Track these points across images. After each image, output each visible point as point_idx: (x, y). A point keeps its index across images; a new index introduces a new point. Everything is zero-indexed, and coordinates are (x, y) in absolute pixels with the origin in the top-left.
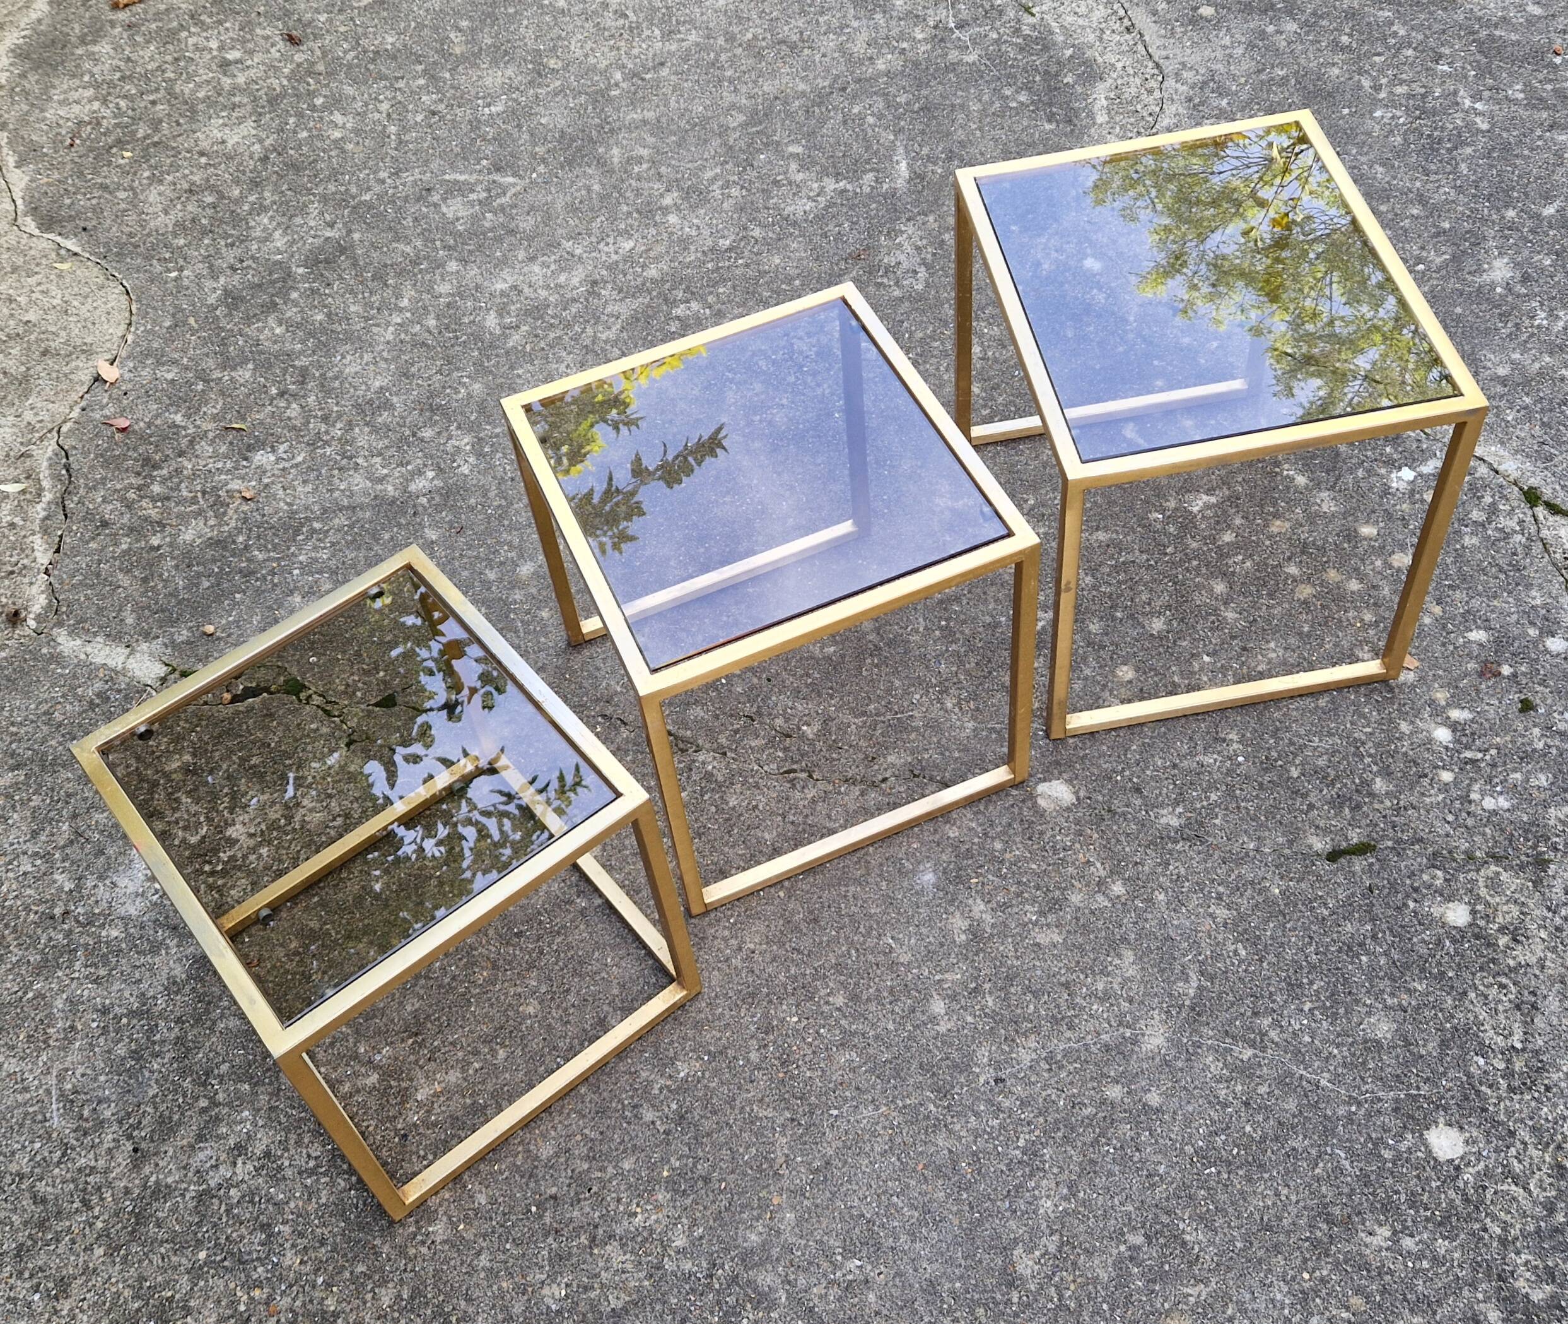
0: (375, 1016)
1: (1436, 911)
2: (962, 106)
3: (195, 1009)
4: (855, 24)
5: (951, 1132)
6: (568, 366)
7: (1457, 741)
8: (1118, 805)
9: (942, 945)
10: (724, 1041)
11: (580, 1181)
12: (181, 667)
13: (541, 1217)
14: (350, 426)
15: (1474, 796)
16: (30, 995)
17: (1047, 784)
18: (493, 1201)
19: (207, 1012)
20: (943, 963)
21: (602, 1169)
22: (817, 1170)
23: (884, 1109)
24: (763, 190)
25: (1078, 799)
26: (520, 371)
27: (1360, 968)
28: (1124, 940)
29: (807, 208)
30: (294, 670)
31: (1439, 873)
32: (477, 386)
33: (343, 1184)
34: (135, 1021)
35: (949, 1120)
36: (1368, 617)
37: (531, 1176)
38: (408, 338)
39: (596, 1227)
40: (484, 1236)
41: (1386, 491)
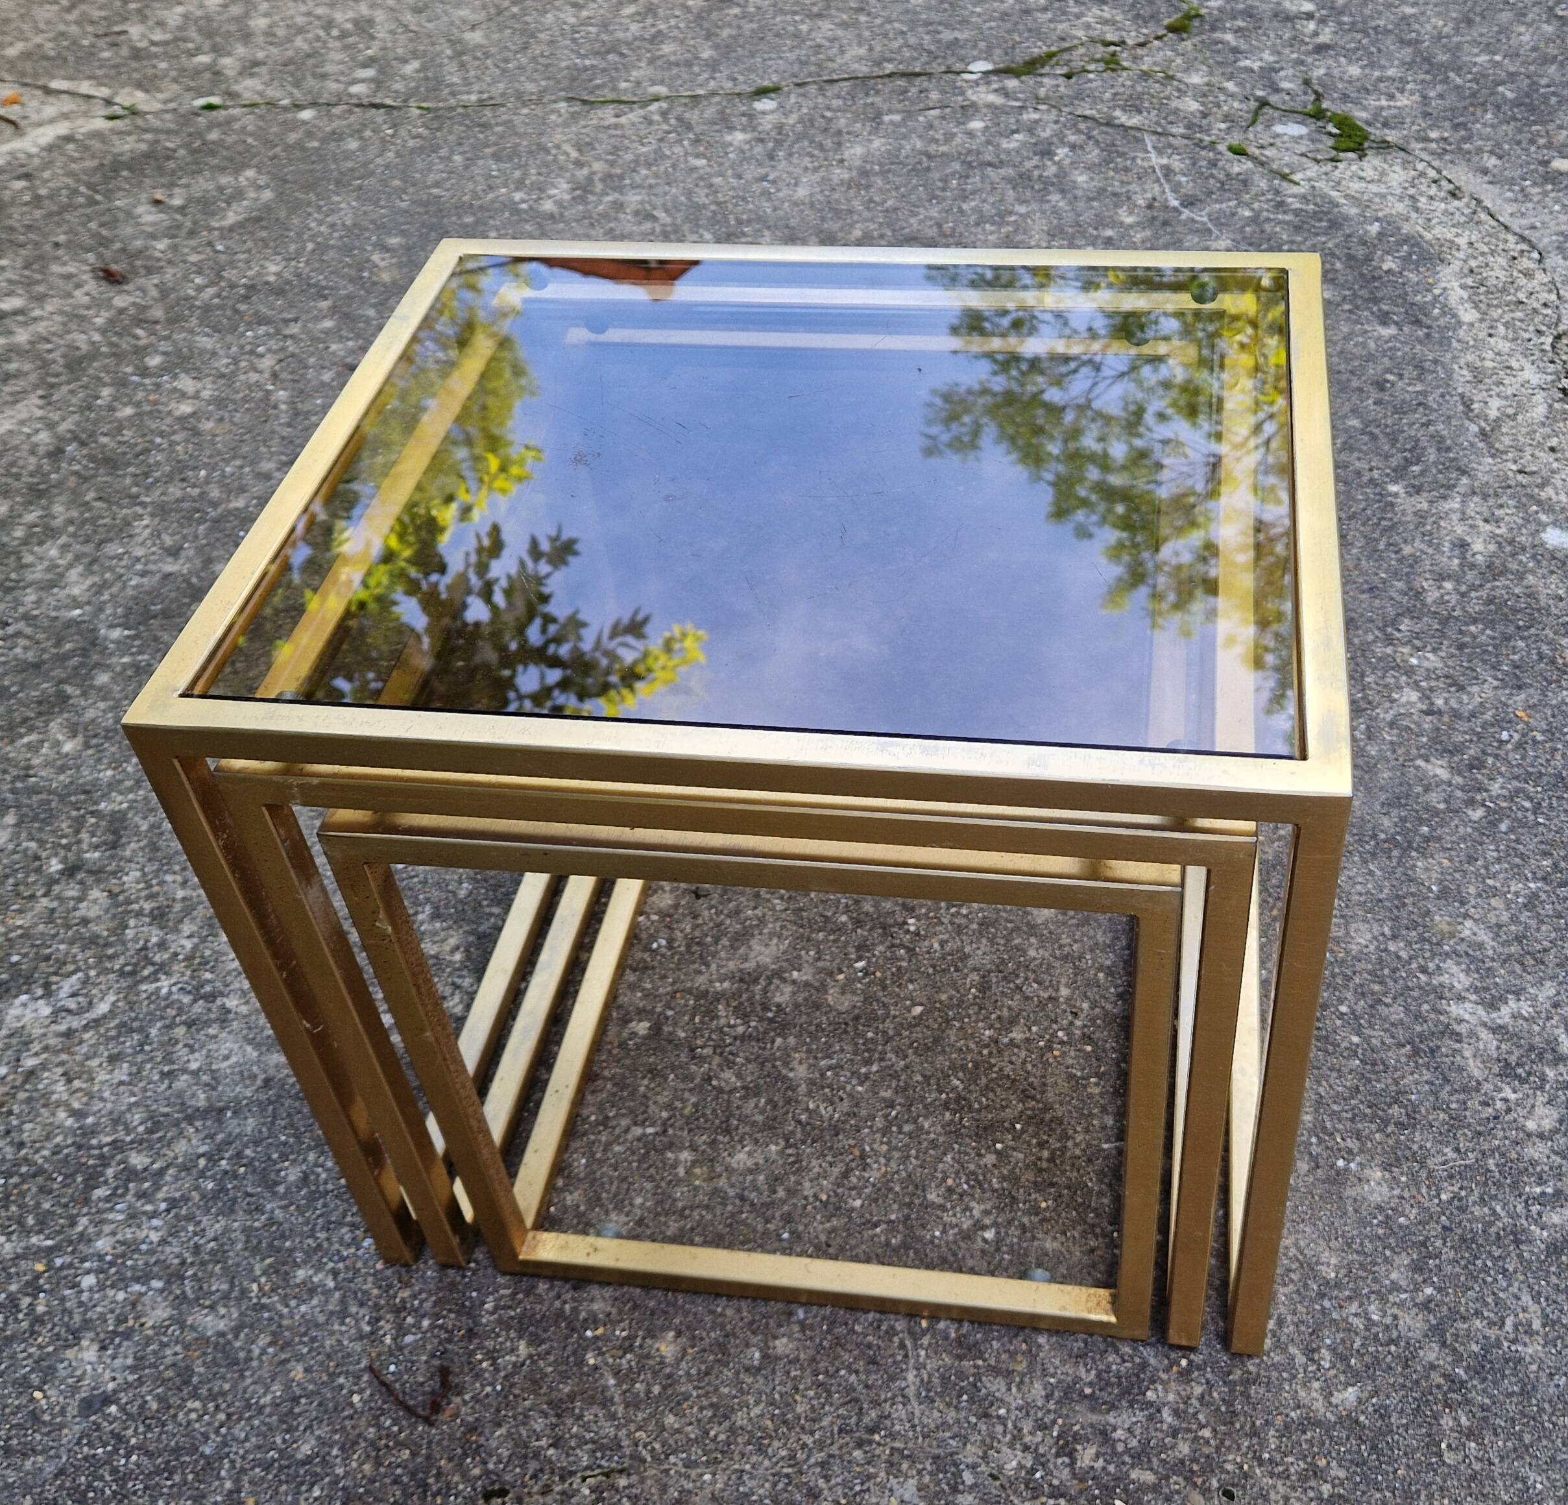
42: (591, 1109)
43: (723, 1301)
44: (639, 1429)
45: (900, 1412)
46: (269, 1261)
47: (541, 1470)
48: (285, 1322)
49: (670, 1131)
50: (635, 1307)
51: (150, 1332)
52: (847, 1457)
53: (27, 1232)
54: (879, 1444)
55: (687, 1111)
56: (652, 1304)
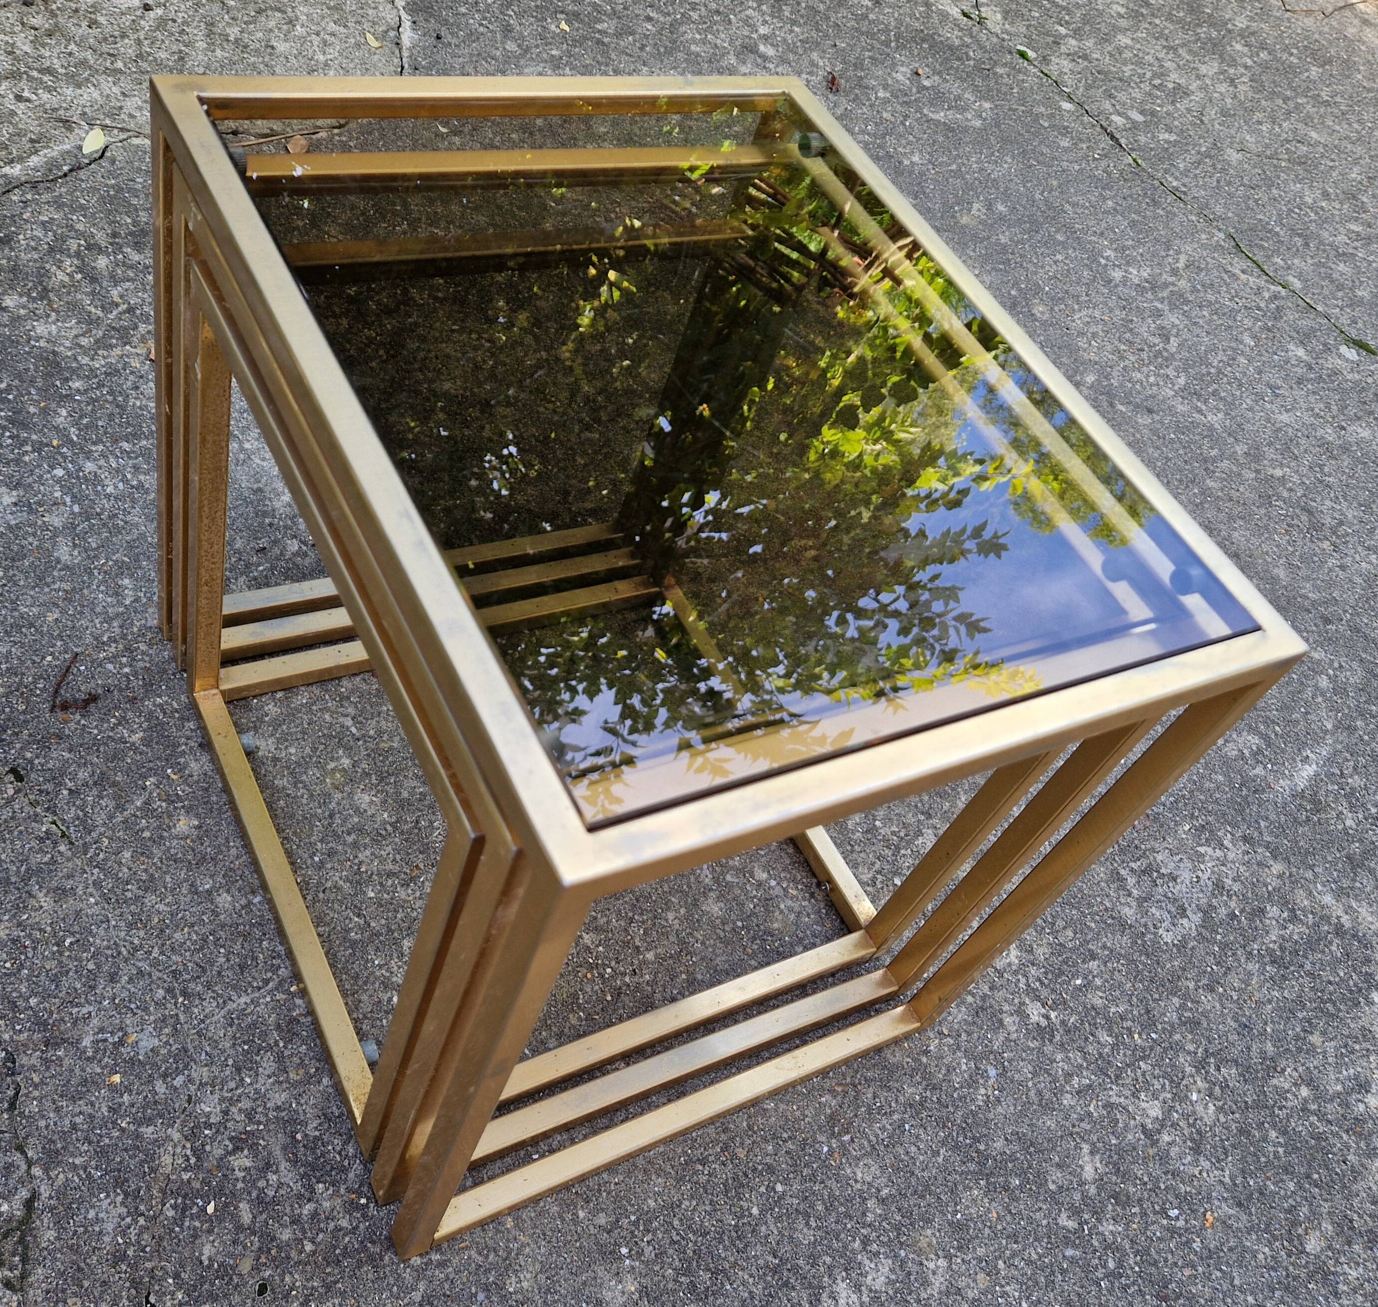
42: (350, 686)
43: (239, 843)
44: (110, 839)
45: (210, 1006)
46: (126, 559)
47: (48, 793)
48: (85, 591)
49: (361, 742)
50: (207, 789)
51: (40, 523)
52: (154, 986)
53: (76, 424)
54: (176, 1004)
55: (383, 745)
56: (214, 799)
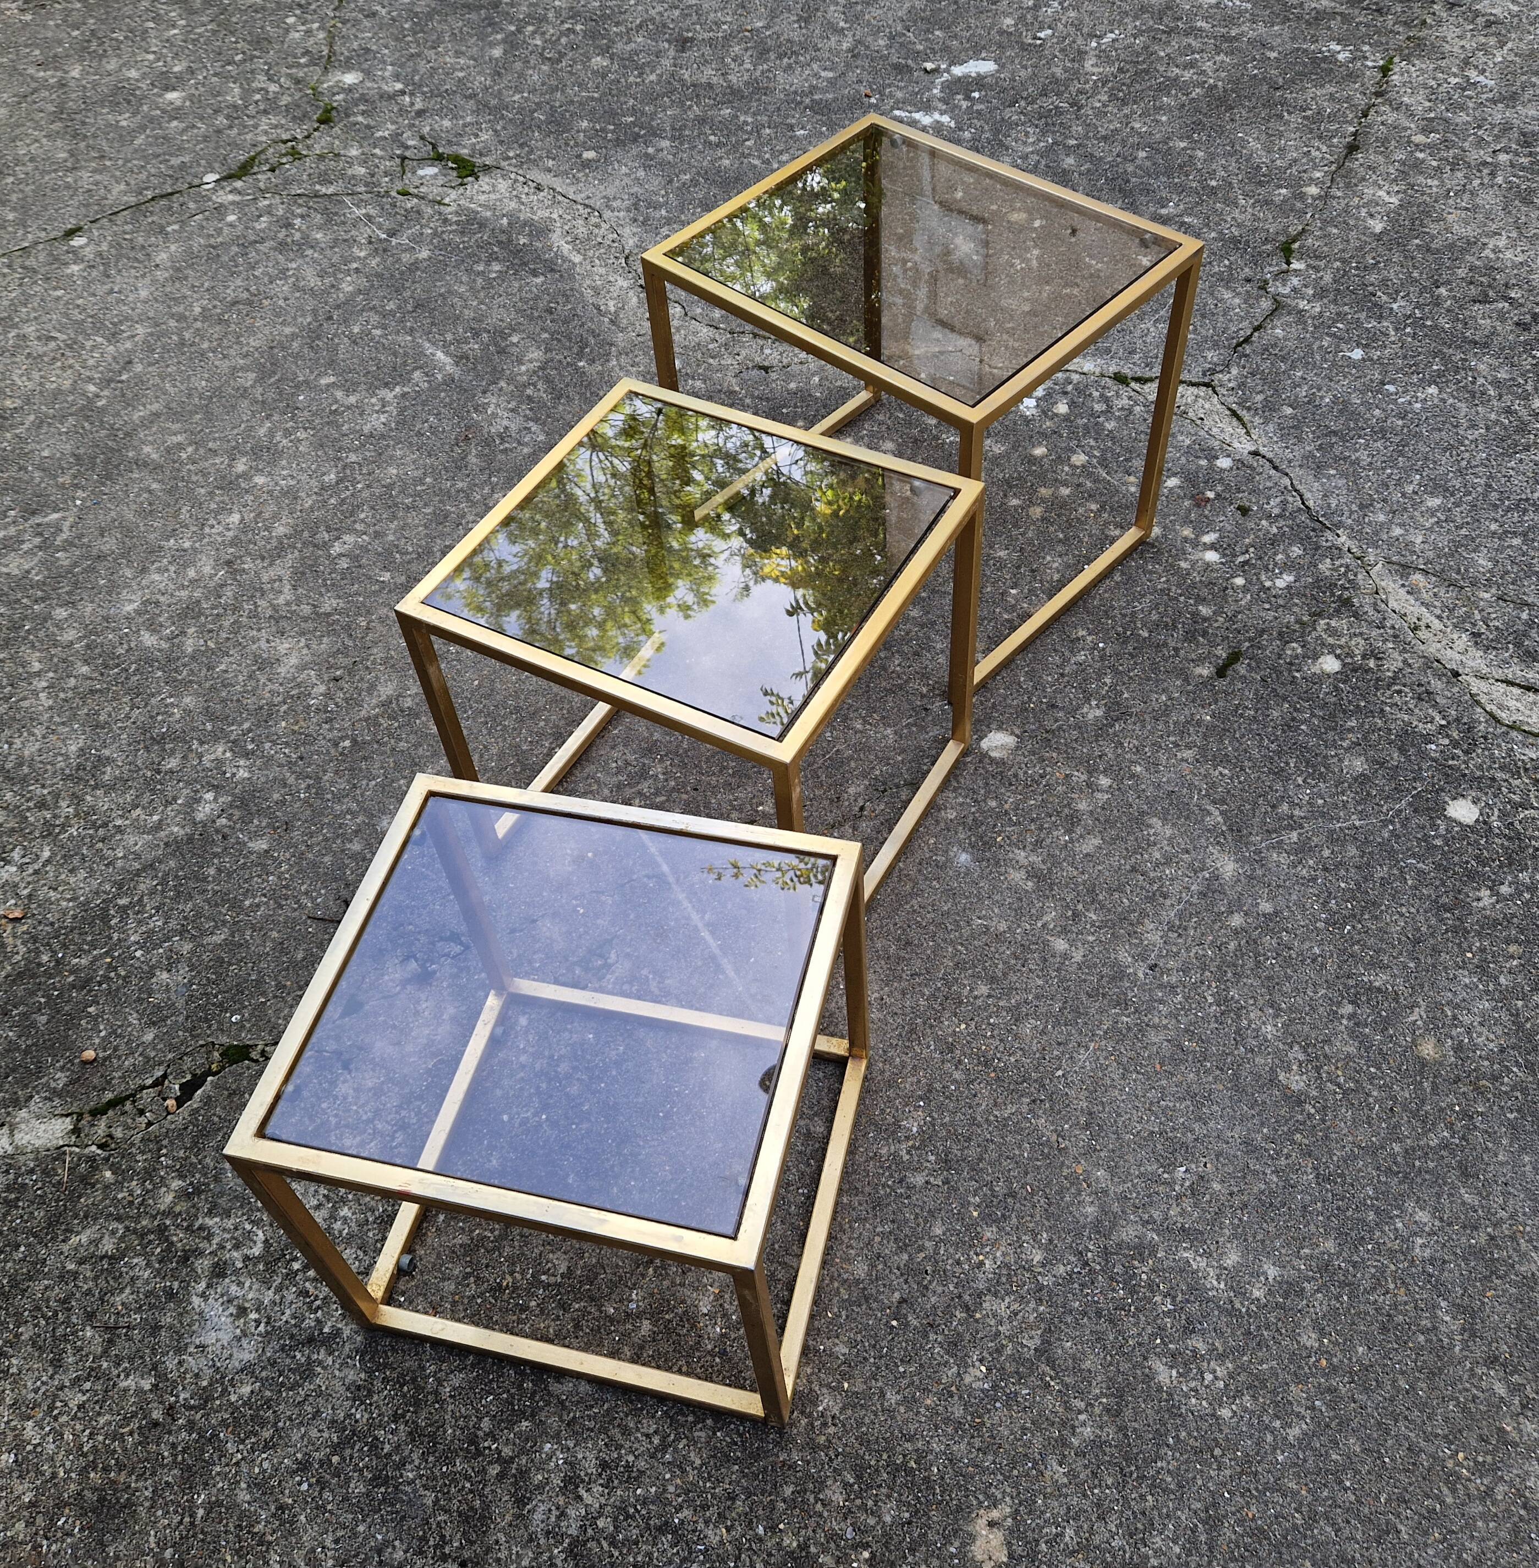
0: (598, 1274)
1: (1316, 669)
2: (449, 292)
3: (404, 1396)
4: (294, 265)
5: (1155, 1027)
6: (268, 641)
7: (1224, 556)
8: (1048, 724)
9: (1020, 899)
10: (924, 1081)
11: (909, 1271)
12: (87, 1108)
13: (907, 1324)
14: (77, 799)
15: (1268, 584)
16: (201, 1512)
17: (985, 740)
18: (852, 1344)
19: (419, 1389)
20: (1033, 911)
21: (921, 1249)
22: (1088, 1126)
23: (1092, 1045)
24: (328, 423)
25: (1017, 736)
26: (223, 667)
27: (1307, 735)
28: (1142, 813)
29: (383, 420)
30: (224, 1040)
31: (1294, 645)
32: (187, 700)
33: (703, 1434)
34: (348, 1452)
35: (1146, 1019)
36: (1094, 507)
37: (867, 1300)
38: (70, 694)
39: (960, 1297)
40: (874, 1377)
41: (1027, 421)
46: (227, 906)
48: (254, 922)
51: (188, 955)
53: (88, 952)
